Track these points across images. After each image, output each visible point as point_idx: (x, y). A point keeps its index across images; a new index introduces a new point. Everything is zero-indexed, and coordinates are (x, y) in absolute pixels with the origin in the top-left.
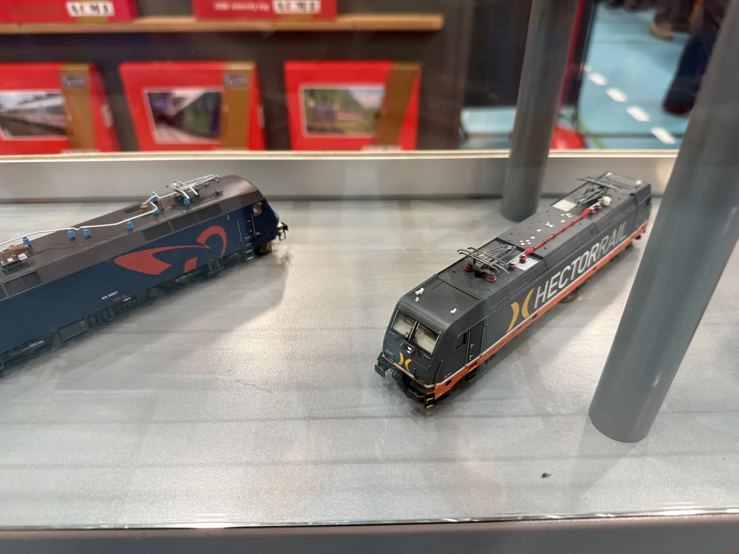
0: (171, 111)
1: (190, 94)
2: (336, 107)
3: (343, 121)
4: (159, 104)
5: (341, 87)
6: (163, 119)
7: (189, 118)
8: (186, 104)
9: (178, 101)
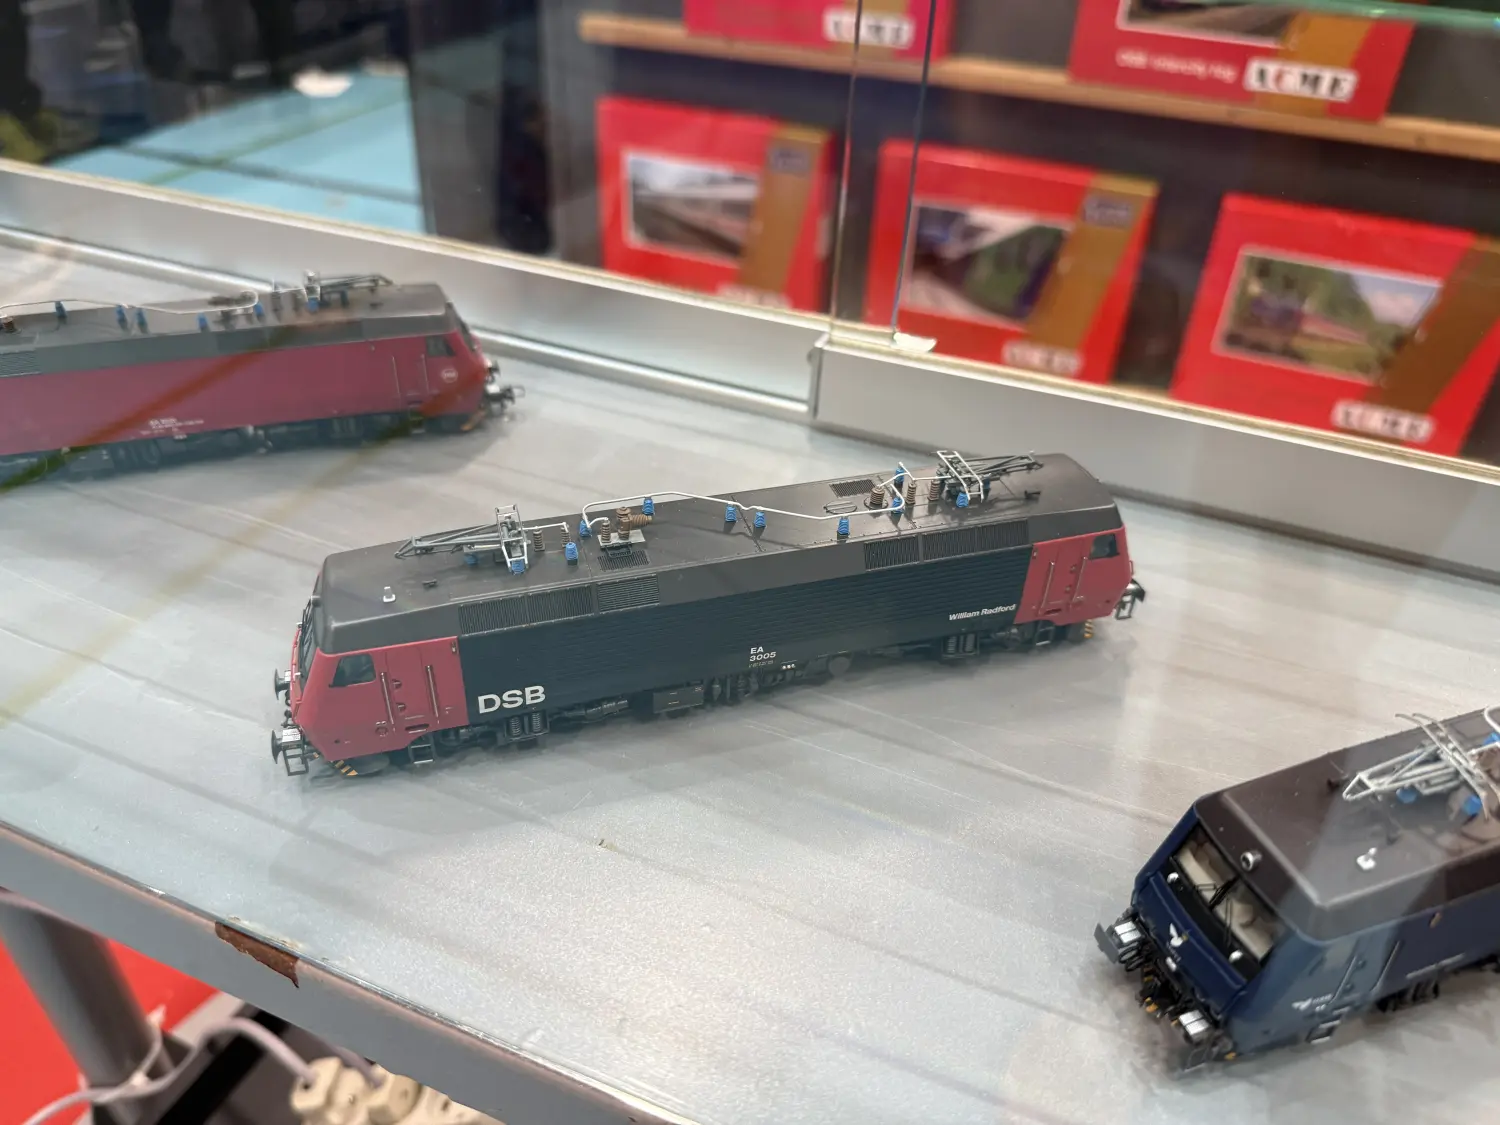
0: (953, 249)
1: (1001, 223)
2: (1309, 307)
3: (1313, 337)
4: (933, 231)
5: (1336, 267)
6: (929, 262)
7: (983, 271)
8: (988, 240)
9: (973, 232)
